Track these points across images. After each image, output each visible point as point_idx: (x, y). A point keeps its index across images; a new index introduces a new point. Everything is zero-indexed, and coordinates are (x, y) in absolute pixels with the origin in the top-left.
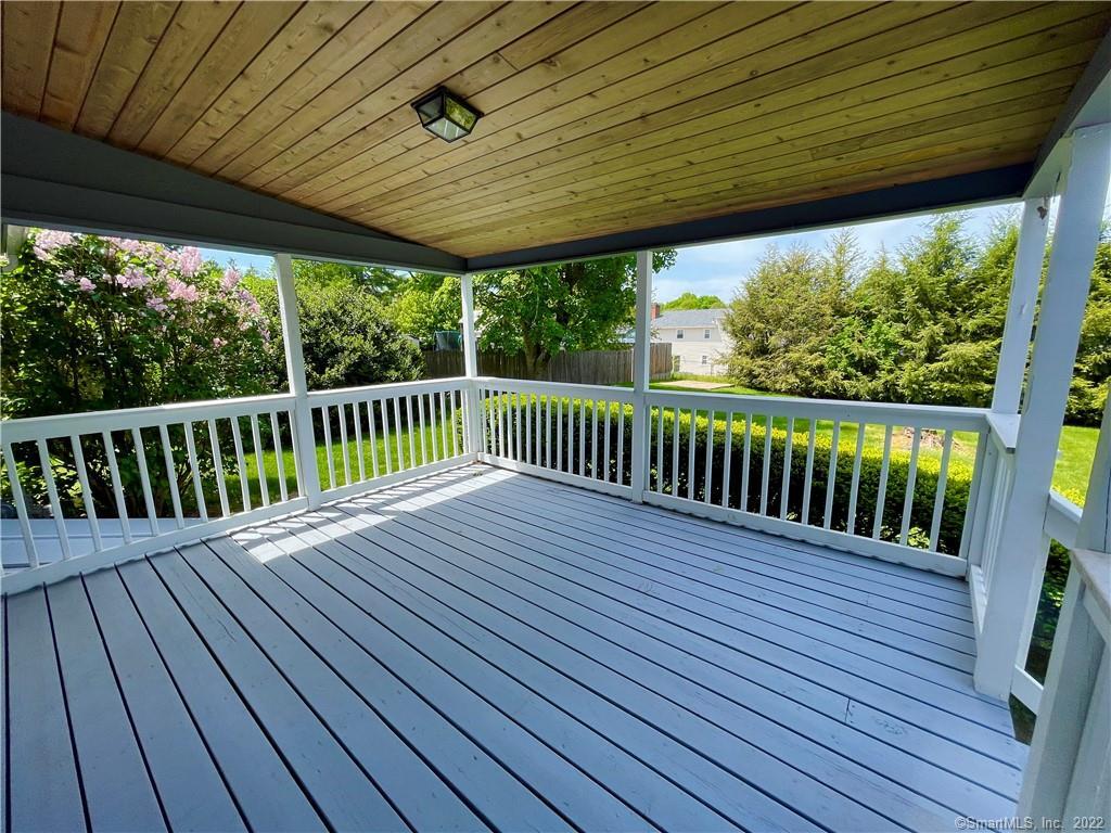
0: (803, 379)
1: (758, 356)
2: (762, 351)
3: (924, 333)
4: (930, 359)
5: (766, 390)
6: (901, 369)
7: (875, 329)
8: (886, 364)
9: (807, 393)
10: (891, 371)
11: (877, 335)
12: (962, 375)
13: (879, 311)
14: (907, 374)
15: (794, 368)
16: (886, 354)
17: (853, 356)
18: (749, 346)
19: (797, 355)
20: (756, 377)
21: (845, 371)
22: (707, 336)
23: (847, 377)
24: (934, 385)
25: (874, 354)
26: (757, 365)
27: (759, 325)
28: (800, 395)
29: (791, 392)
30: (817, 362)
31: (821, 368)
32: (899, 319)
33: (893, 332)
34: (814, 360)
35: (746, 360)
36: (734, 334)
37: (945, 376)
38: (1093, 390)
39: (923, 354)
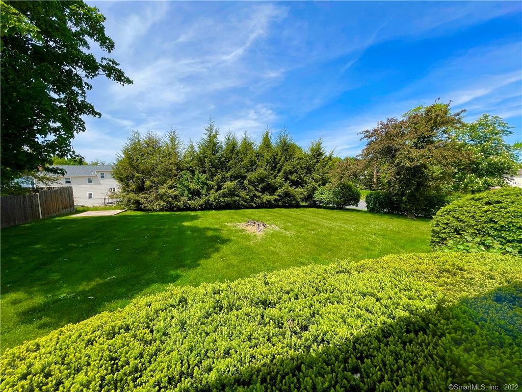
0: (167, 202)
1: (139, 192)
2: (141, 189)
3: (215, 178)
4: (219, 188)
5: (148, 210)
6: (209, 194)
7: (196, 177)
8: (204, 192)
9: (171, 209)
10: (206, 195)
11: (198, 179)
12: (228, 194)
13: (196, 168)
14: (213, 196)
15: (161, 197)
16: (203, 188)
17: (190, 189)
18: (133, 187)
19: (164, 190)
20: (142, 204)
21: (188, 196)
22: (90, 182)
23: (189, 199)
24: (222, 199)
25: (198, 187)
26: (141, 197)
27: (137, 175)
28: (166, 210)
29: (161, 210)
30: (175, 193)
31: (176, 196)
32: (204, 172)
33: (203, 177)
34: (172, 192)
35: (132, 195)
36: (121, 180)
37: (224, 195)
38: (263, 196)
39: (216, 187)
